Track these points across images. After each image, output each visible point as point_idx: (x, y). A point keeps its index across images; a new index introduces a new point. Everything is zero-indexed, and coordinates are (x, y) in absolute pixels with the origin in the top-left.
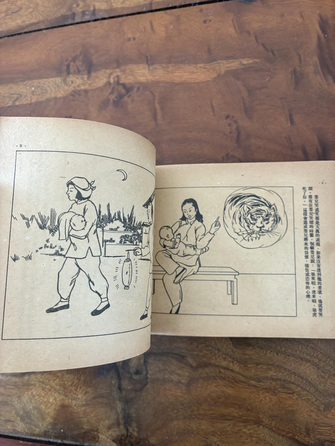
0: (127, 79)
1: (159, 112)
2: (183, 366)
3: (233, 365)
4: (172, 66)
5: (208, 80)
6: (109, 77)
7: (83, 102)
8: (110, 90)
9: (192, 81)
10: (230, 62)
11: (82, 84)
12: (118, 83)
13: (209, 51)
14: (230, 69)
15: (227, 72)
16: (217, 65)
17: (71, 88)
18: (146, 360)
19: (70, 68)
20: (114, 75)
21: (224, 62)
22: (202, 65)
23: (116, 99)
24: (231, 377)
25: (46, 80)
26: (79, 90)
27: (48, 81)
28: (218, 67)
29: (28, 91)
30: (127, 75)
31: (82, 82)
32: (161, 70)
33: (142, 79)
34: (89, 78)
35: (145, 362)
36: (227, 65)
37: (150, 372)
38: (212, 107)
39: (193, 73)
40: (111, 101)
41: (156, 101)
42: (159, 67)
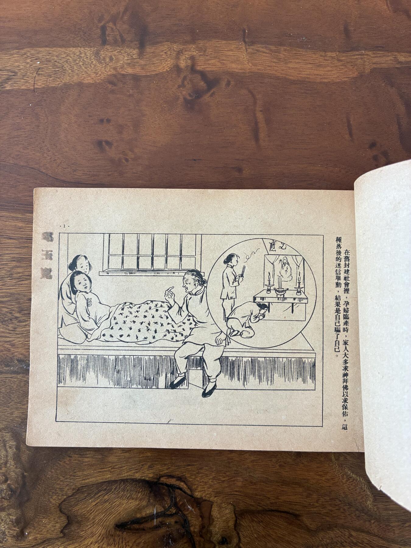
0: (209, 64)
1: (262, 125)
2: (296, 529)
3: (370, 525)
4: (285, 50)
5: (343, 80)
6: (177, 58)
7: (130, 96)
8: (180, 81)
9: (318, 80)
10: (379, 55)
11: (129, 64)
12: (193, 69)
13: (346, 31)
14: (378, 66)
15: (373, 71)
16: (360, 57)
17: (108, 69)
18: (238, 522)
19: (107, 33)
20: (187, 54)
21: (370, 53)
22: (334, 55)
23: (189, 98)
24: (365, 541)
25: (63, 50)
26: (123, 75)
27: (65, 53)
28: (360, 61)
29: (28, 66)
30: (208, 58)
31: (129, 61)
32: (267, 55)
33: (235, 67)
34: (141, 54)
35: (236, 525)
36: (375, 60)
37: (243, 539)
38: (349, 126)
39: (320, 66)
40: (181, 100)
41: (258, 109)
42: (264, 50)
